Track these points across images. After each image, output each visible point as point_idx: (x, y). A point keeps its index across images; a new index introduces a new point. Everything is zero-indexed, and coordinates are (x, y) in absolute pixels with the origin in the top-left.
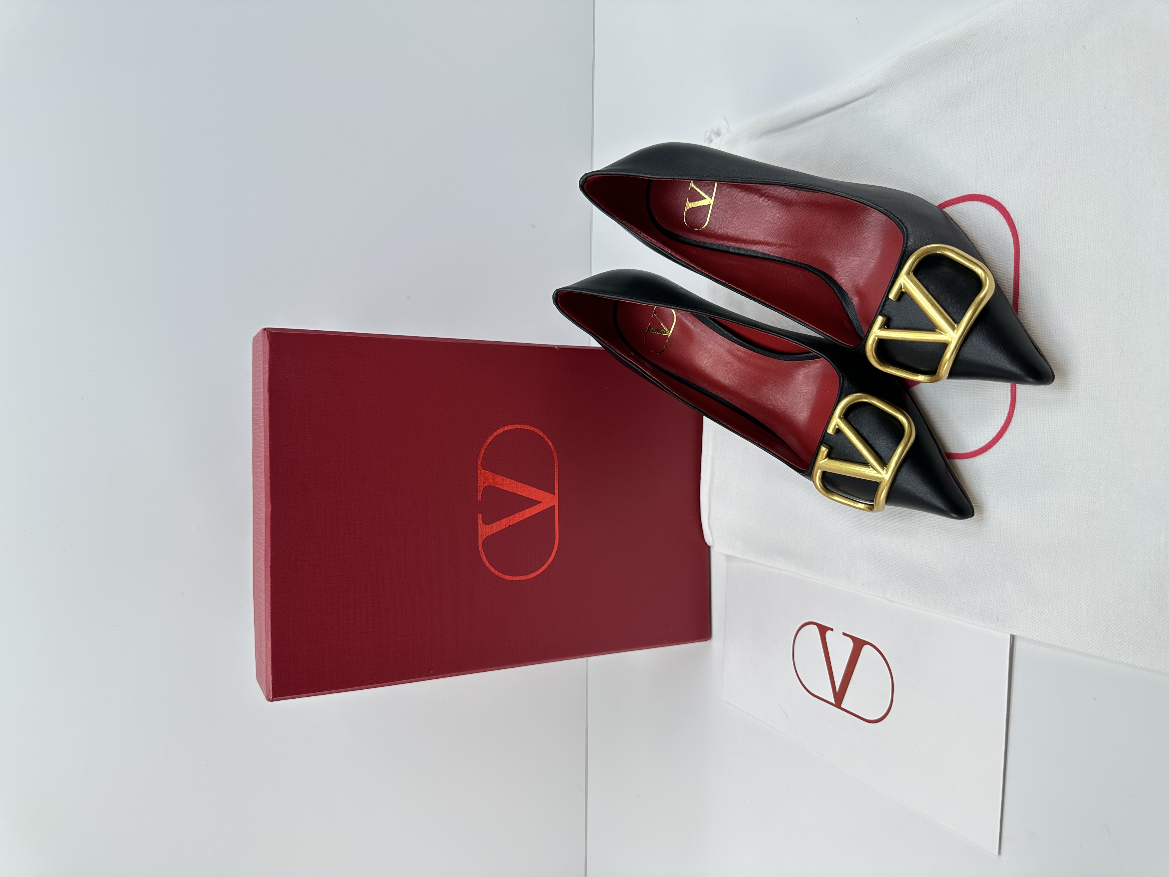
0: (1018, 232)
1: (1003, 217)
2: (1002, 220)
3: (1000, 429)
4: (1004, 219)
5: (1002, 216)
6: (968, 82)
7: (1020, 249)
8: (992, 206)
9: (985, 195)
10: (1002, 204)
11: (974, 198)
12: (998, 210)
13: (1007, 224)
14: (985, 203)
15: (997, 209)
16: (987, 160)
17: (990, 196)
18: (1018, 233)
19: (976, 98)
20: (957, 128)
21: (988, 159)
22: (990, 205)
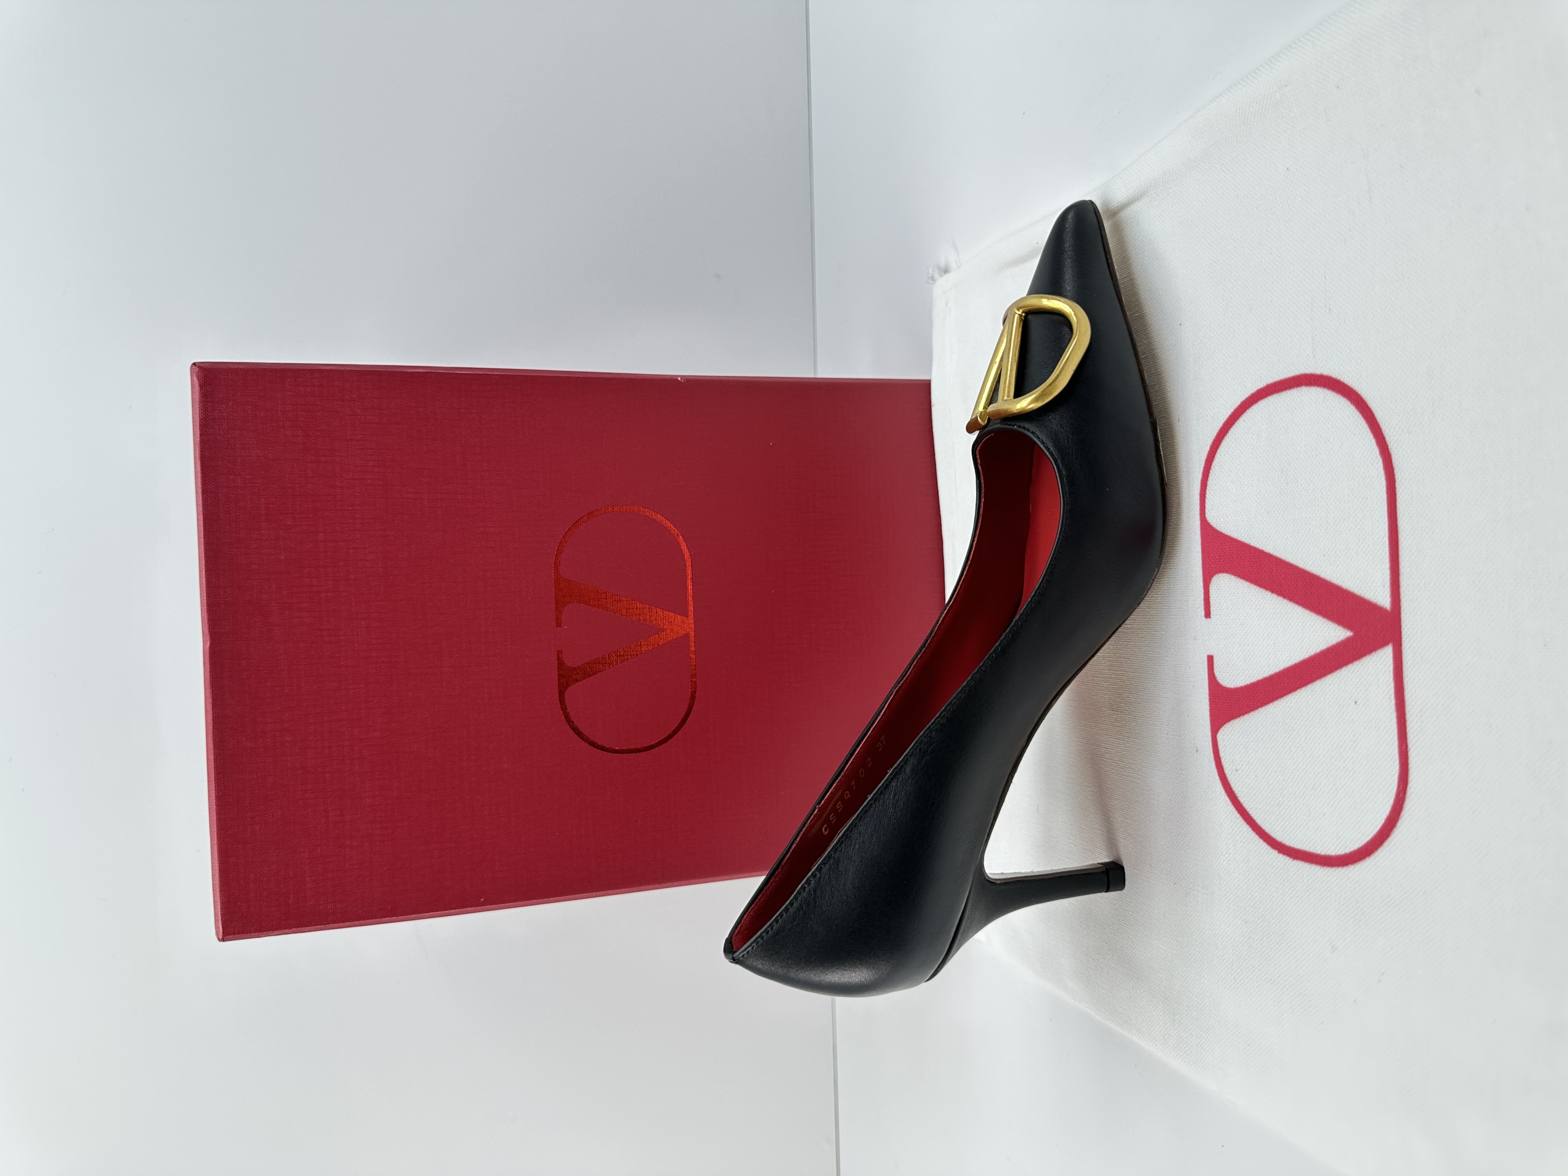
0: (1389, 447)
1: (1362, 419)
2: (1361, 424)
3: (1383, 822)
4: (1365, 422)
5: (1360, 416)
6: (1285, 169)
7: (1397, 480)
8: (1342, 397)
9: (1330, 375)
10: (1359, 393)
11: (1312, 381)
12: (1354, 405)
13: (1369, 432)
14: (1331, 392)
15: (1351, 403)
16: (1328, 311)
17: (1338, 378)
18: (1390, 451)
19: (1302, 198)
20: (1276, 254)
21: (1330, 309)
22: (1340, 396)
